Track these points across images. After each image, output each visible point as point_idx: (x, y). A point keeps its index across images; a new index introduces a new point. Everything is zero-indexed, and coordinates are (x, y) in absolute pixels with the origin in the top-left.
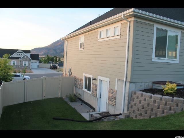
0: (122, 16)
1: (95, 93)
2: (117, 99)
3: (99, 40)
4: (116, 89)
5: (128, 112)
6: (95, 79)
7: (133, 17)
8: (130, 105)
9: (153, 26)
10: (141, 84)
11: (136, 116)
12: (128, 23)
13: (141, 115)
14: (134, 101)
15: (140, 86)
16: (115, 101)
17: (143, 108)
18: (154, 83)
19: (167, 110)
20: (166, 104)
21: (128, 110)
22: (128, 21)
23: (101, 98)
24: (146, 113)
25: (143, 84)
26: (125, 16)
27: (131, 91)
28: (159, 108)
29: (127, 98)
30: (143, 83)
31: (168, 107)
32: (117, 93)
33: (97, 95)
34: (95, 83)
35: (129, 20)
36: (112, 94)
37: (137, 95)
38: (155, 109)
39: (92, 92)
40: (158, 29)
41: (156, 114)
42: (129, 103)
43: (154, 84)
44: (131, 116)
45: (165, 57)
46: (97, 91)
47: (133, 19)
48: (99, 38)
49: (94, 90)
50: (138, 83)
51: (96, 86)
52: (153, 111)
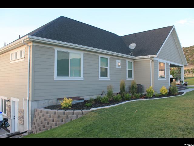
0: (22, 41)
1: (9, 115)
2: (24, 118)
3: (11, 62)
4: (23, 108)
5: (32, 128)
6: (9, 101)
7: (32, 43)
8: (33, 122)
9: (53, 49)
10: (44, 102)
11: (37, 131)
12: (29, 47)
13: (40, 130)
14: (36, 118)
15: (43, 103)
16: (23, 119)
17: (42, 123)
18: (58, 99)
19: (60, 122)
20: (59, 117)
21: (32, 127)
22: (28, 46)
23: (14, 119)
24: (44, 127)
25: (47, 101)
26: (25, 41)
27: (33, 109)
28: (53, 121)
29: (30, 116)
30: (45, 101)
31: (60, 119)
32: (24, 112)
33: (10, 117)
34: (9, 105)
35: (30, 44)
36: (21, 113)
37: (38, 112)
38: (51, 122)
39: (7, 114)
40: (58, 51)
41: (51, 127)
42: (32, 120)
43: (58, 101)
44: (33, 132)
45: (69, 76)
46: (10, 112)
47: (31, 44)
48: (11, 60)
49: (8, 112)
50: (40, 101)
51: (10, 107)
52: (49, 125)
